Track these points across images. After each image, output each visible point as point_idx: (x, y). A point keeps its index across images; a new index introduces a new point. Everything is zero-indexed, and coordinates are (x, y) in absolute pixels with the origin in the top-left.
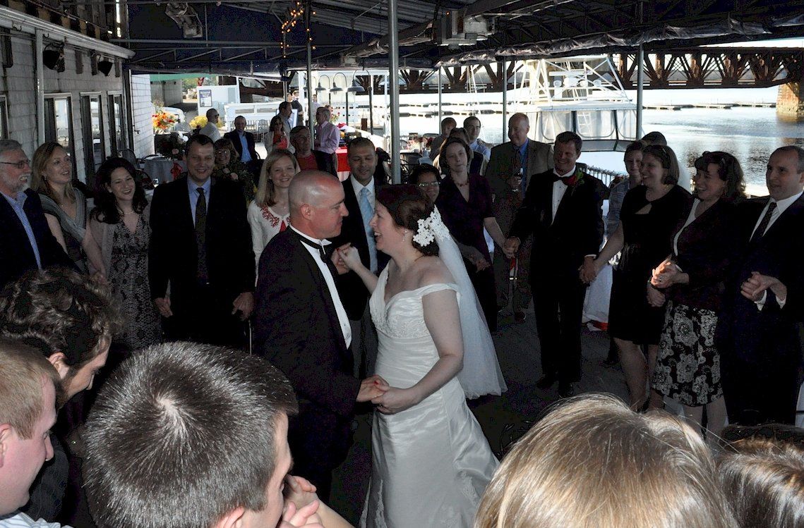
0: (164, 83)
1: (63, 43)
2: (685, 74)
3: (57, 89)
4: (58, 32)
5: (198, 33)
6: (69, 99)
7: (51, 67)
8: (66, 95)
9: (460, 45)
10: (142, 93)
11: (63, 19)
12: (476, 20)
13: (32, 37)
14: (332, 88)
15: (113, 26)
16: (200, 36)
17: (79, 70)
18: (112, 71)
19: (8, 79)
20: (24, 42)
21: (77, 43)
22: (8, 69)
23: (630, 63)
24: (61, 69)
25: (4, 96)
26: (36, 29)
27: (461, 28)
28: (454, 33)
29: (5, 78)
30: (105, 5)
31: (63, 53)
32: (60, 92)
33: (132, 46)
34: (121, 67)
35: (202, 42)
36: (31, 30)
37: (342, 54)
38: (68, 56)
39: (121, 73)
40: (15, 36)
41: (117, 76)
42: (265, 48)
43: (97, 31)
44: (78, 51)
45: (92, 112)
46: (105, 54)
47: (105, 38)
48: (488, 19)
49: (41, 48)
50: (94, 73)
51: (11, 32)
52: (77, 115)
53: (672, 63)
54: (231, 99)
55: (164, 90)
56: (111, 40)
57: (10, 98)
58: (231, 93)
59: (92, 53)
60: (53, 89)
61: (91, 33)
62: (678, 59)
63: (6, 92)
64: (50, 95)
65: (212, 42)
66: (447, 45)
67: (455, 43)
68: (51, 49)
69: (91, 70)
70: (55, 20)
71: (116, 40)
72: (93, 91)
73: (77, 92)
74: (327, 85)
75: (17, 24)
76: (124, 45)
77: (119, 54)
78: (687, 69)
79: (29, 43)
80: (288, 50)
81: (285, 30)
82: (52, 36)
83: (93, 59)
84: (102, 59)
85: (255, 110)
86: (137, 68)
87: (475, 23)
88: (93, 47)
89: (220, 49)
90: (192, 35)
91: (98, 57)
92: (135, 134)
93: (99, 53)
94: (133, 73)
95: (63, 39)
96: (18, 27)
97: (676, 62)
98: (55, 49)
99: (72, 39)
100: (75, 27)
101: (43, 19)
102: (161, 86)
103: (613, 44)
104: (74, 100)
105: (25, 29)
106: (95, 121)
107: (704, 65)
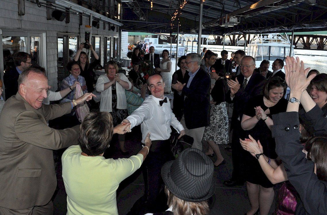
0: (134, 36)
1: (99, 19)
2: (317, 45)
3: (97, 34)
4: (98, 15)
5: (144, 19)
6: (100, 37)
7: (95, 26)
8: (99, 36)
9: (229, 26)
10: (125, 38)
11: (100, 11)
12: (234, 18)
13: (89, 16)
14: (188, 40)
15: (117, 15)
16: (145, 20)
17: (104, 28)
18: (116, 30)
19: (81, 29)
20: (86, 18)
21: (104, 20)
22: (80, 26)
23: (296, 39)
24: (98, 28)
25: (79, 34)
26: (91, 14)
27: (228, 21)
28: (226, 22)
29: (79, 29)
30: (115, 8)
31: (99, 22)
32: (97, 35)
33: (123, 22)
34: (118, 29)
35: (146, 22)
36: (89, 14)
37: (191, 29)
38: (101, 24)
39: (118, 31)
40: (84, 15)
41: (117, 32)
42: (166, 25)
43: (111, 16)
44: (105, 22)
45: (108, 44)
46: (113, 24)
47: (114, 19)
48: (238, 17)
49: (92, 20)
50: (109, 30)
51: (83, 14)
52: (102, 43)
53: (312, 41)
54: (155, 43)
55: (134, 38)
56: (116, 20)
57: (81, 35)
58: (156, 41)
59: (109, 23)
60: (95, 34)
61: (109, 17)
62: (315, 39)
63: (79, 33)
64: (94, 36)
65: (149, 22)
66: (224, 26)
67: (227, 25)
68: (95, 21)
69: (108, 29)
70: (98, 11)
71: (118, 20)
72: (108, 35)
73: (103, 36)
74: (186, 39)
75: (85, 11)
76: (120, 22)
77: (118, 25)
78: (318, 43)
79: (88, 18)
80: (173, 26)
81: (173, 19)
82: (95, 16)
83: (109, 25)
84: (112, 25)
85: (163, 47)
86: (124, 30)
87: (233, 19)
88: (109, 21)
89: (151, 24)
90: (142, 20)
91: (111, 25)
92: (121, 51)
93: (111, 24)
94: (123, 31)
95: (100, 18)
96: (85, 13)
97: (314, 40)
98: (97, 21)
99: (102, 18)
100: (104, 14)
101: (94, 11)
102: (133, 37)
103: (283, 29)
104: (102, 38)
105: (87, 13)
106: (108, 47)
107: (324, 42)
